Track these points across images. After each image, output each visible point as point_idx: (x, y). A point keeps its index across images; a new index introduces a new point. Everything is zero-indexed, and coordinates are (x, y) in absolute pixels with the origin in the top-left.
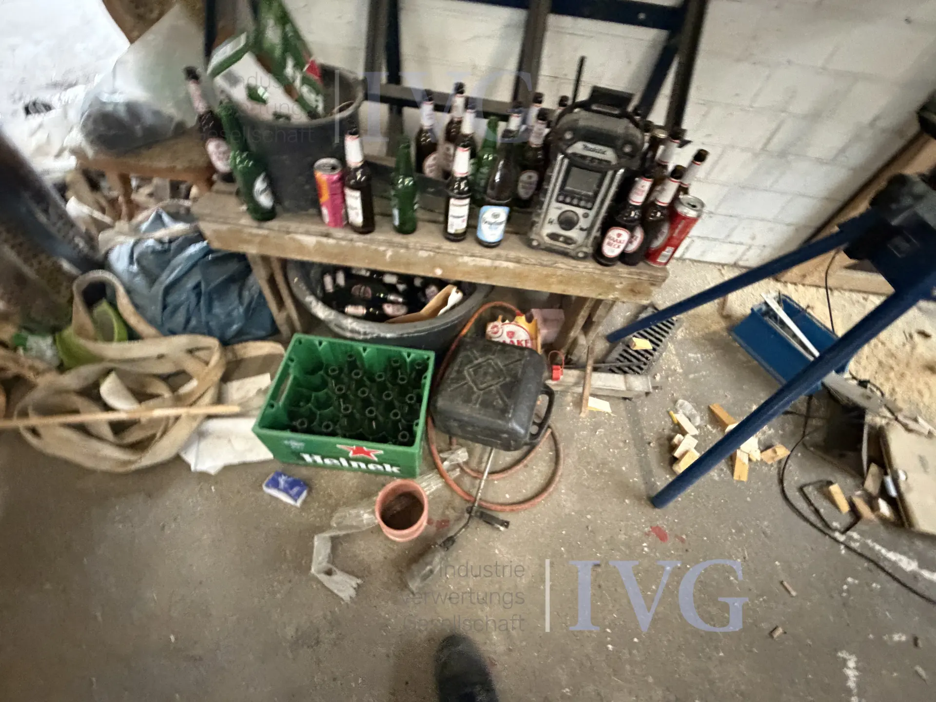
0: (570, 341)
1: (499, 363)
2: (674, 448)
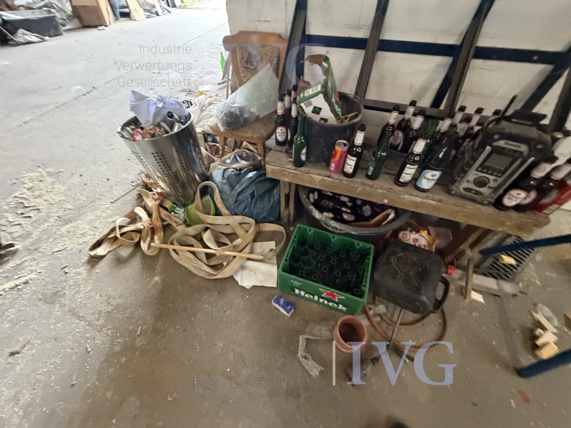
1: (414, 258)
2: (536, 338)
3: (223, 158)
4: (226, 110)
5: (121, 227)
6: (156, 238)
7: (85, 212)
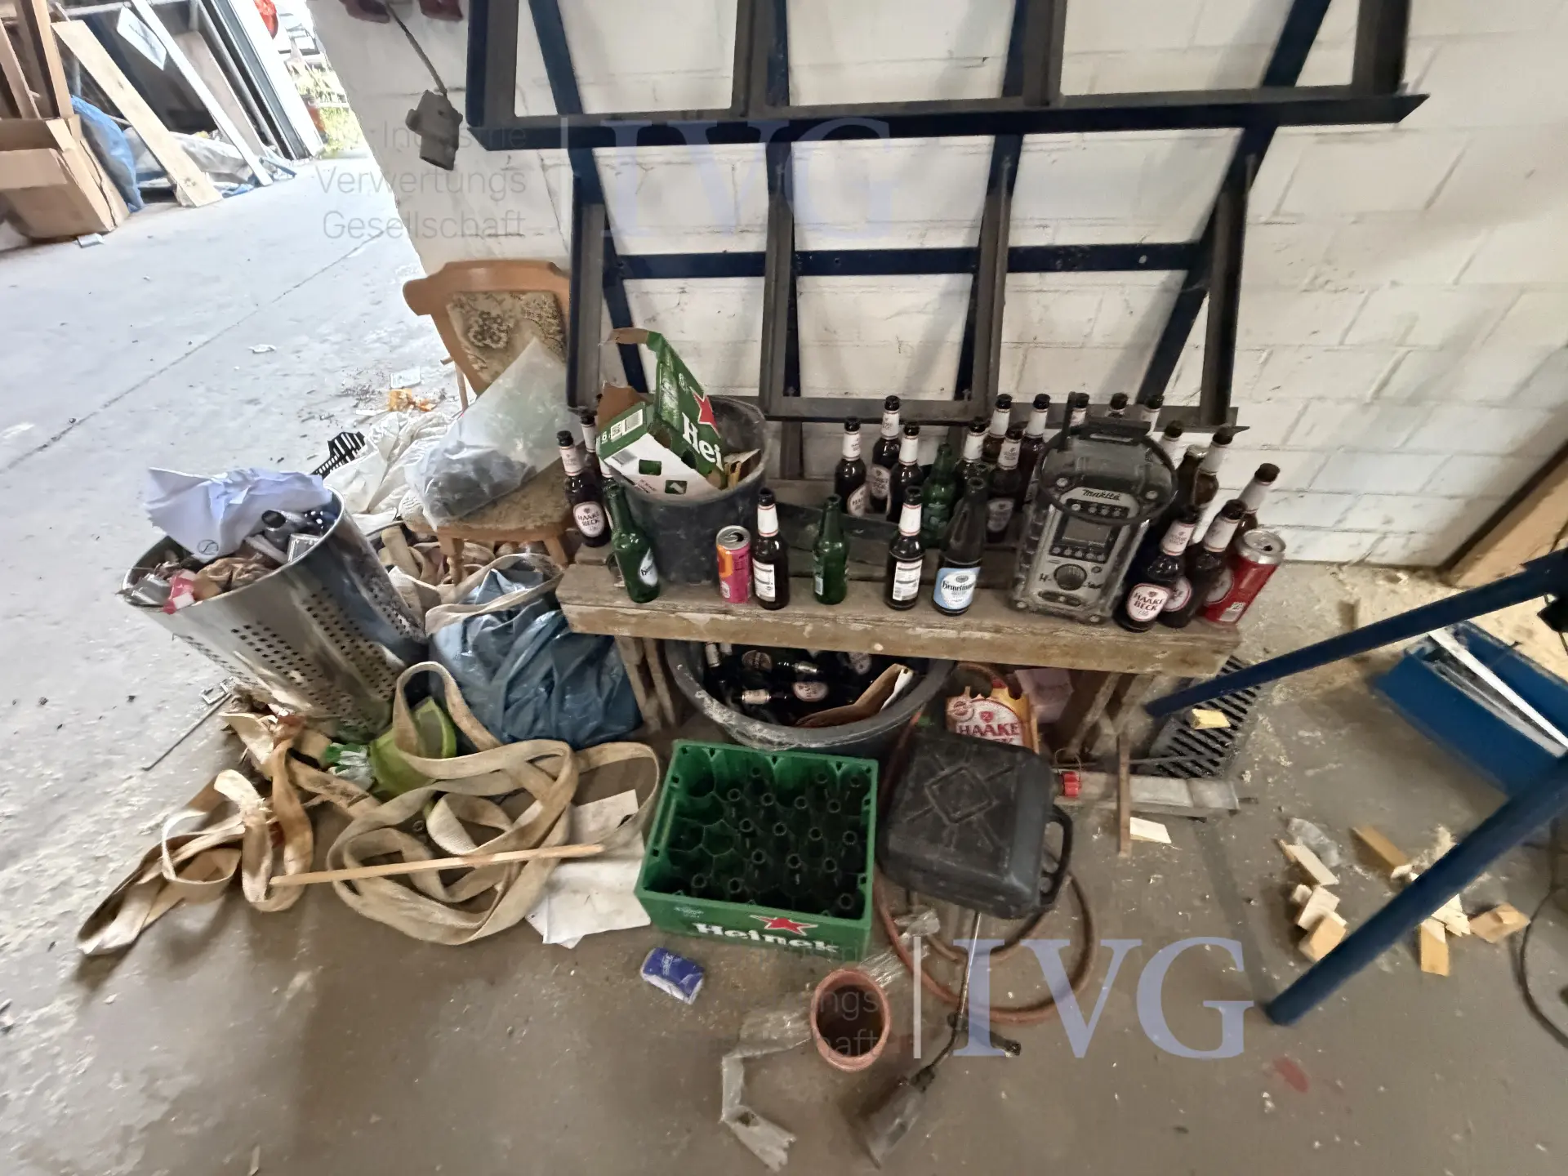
0: (1085, 729)
1: (979, 776)
2: (1297, 909)
3: (463, 585)
4: (436, 471)
5: (175, 845)
6: (289, 853)
7: (63, 817)
